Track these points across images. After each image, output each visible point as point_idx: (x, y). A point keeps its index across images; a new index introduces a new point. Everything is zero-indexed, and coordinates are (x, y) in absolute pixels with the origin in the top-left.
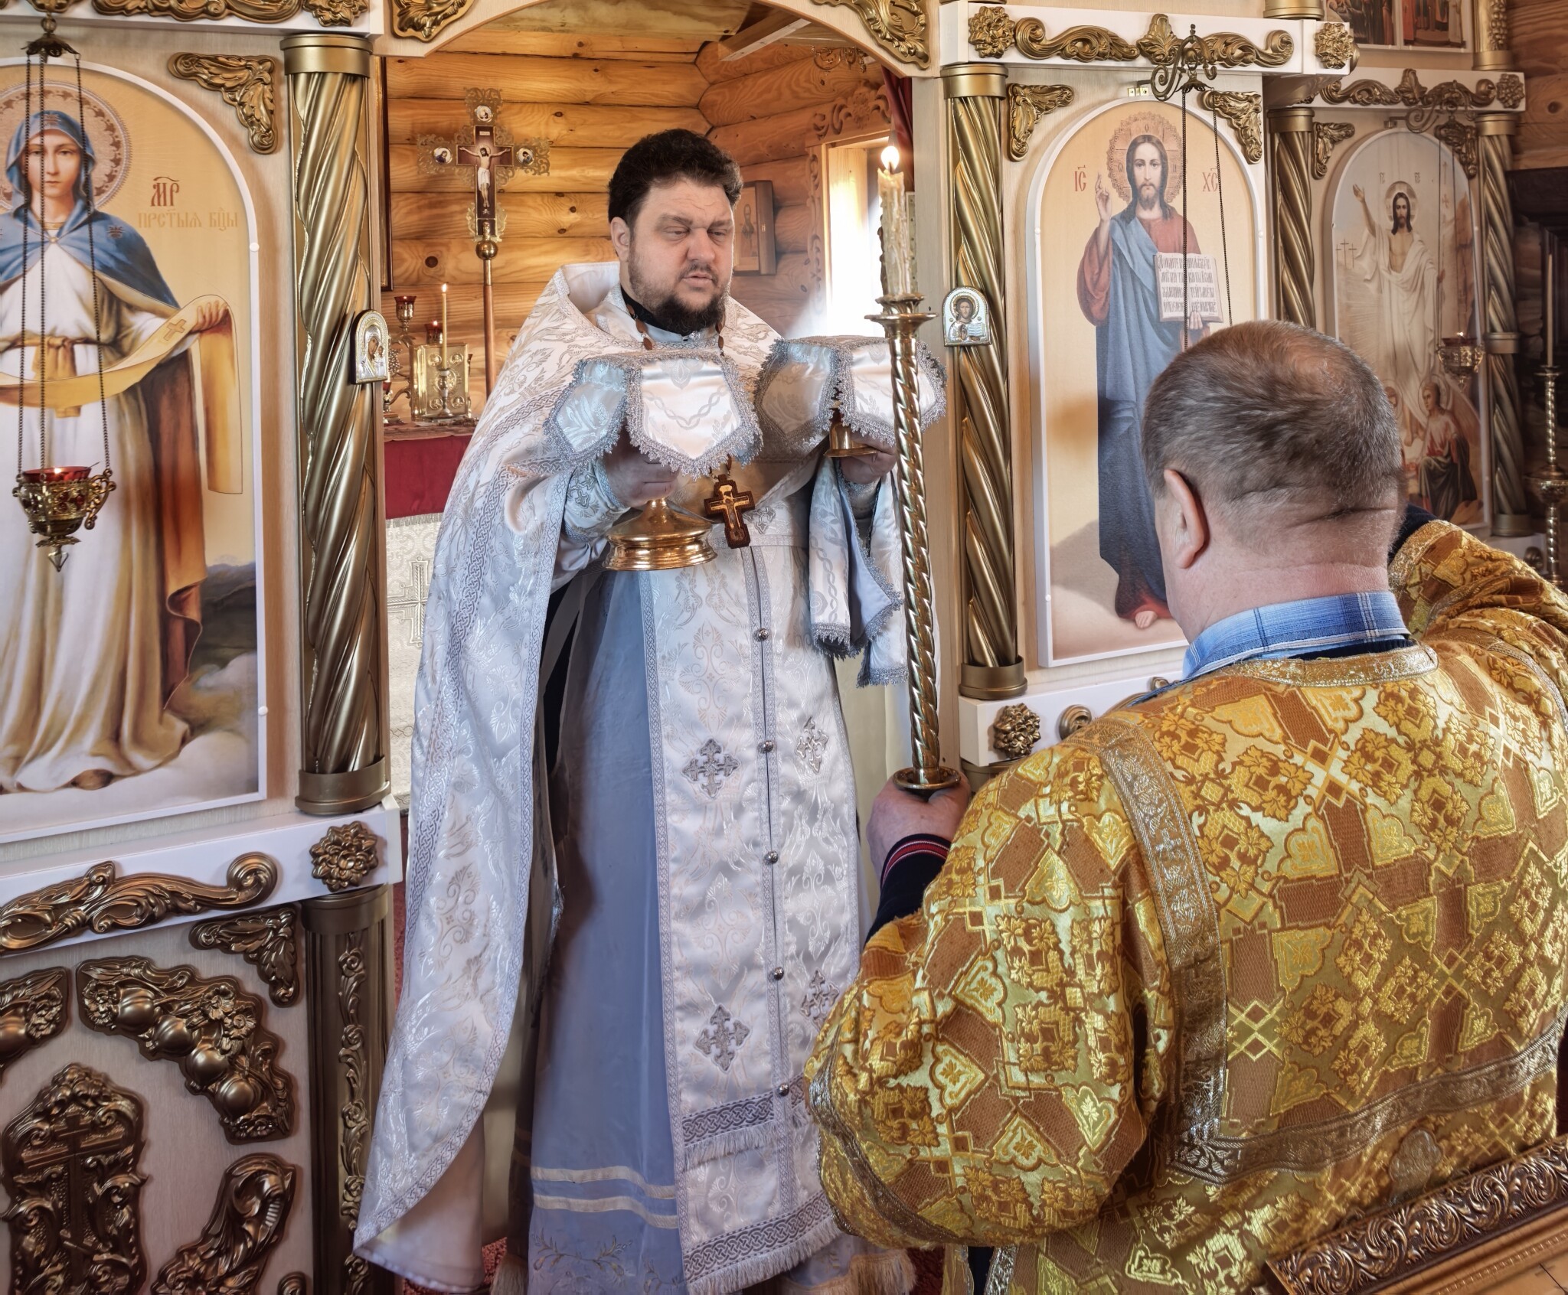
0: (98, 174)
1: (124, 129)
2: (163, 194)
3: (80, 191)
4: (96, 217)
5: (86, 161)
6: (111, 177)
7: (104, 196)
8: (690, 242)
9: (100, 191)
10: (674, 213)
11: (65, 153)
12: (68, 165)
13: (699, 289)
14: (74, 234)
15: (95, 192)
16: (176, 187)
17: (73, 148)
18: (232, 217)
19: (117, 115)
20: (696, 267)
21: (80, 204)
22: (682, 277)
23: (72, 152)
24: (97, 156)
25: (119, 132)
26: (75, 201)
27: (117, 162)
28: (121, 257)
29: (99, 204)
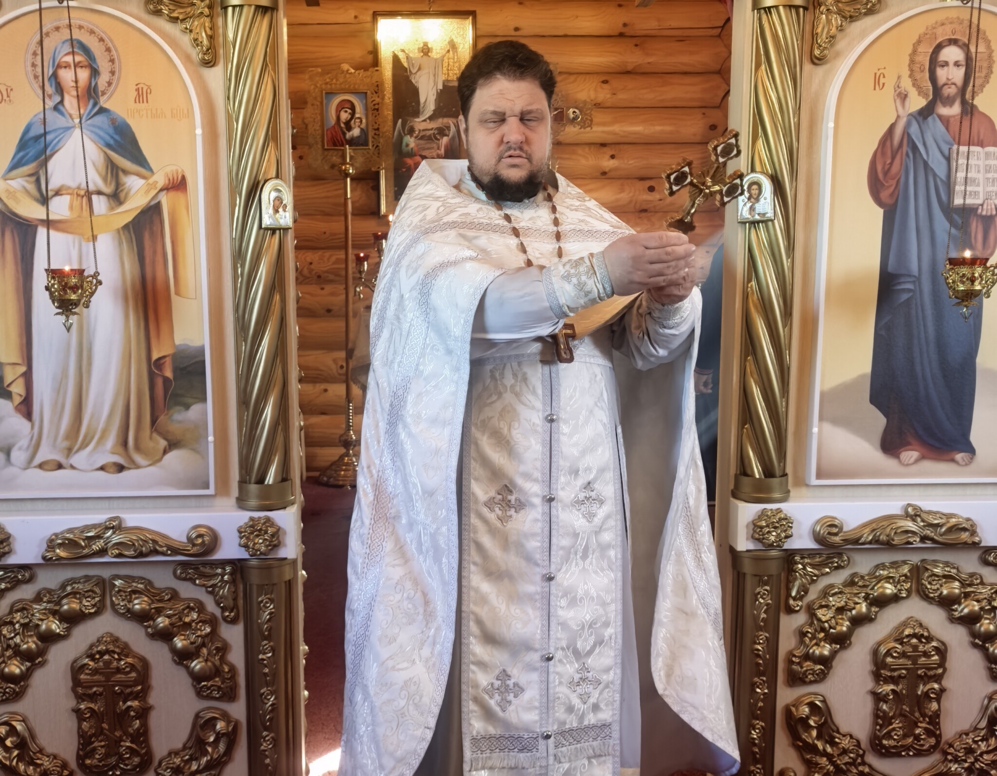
0: (102, 81)
1: (116, 51)
2: (141, 95)
3: (91, 93)
4: (102, 110)
5: (95, 72)
6: (110, 84)
7: (106, 97)
8: (505, 128)
9: (103, 93)
10: (491, 108)
11: (82, 67)
12: (84, 75)
13: (514, 166)
14: (89, 122)
15: (100, 94)
16: (150, 90)
17: (86, 64)
18: (186, 112)
19: (111, 41)
20: (510, 148)
21: (91, 102)
22: (500, 158)
23: (85, 67)
24: (101, 69)
25: (114, 52)
26: (89, 100)
27: (113, 73)
28: (117, 137)
29: (104, 102)
